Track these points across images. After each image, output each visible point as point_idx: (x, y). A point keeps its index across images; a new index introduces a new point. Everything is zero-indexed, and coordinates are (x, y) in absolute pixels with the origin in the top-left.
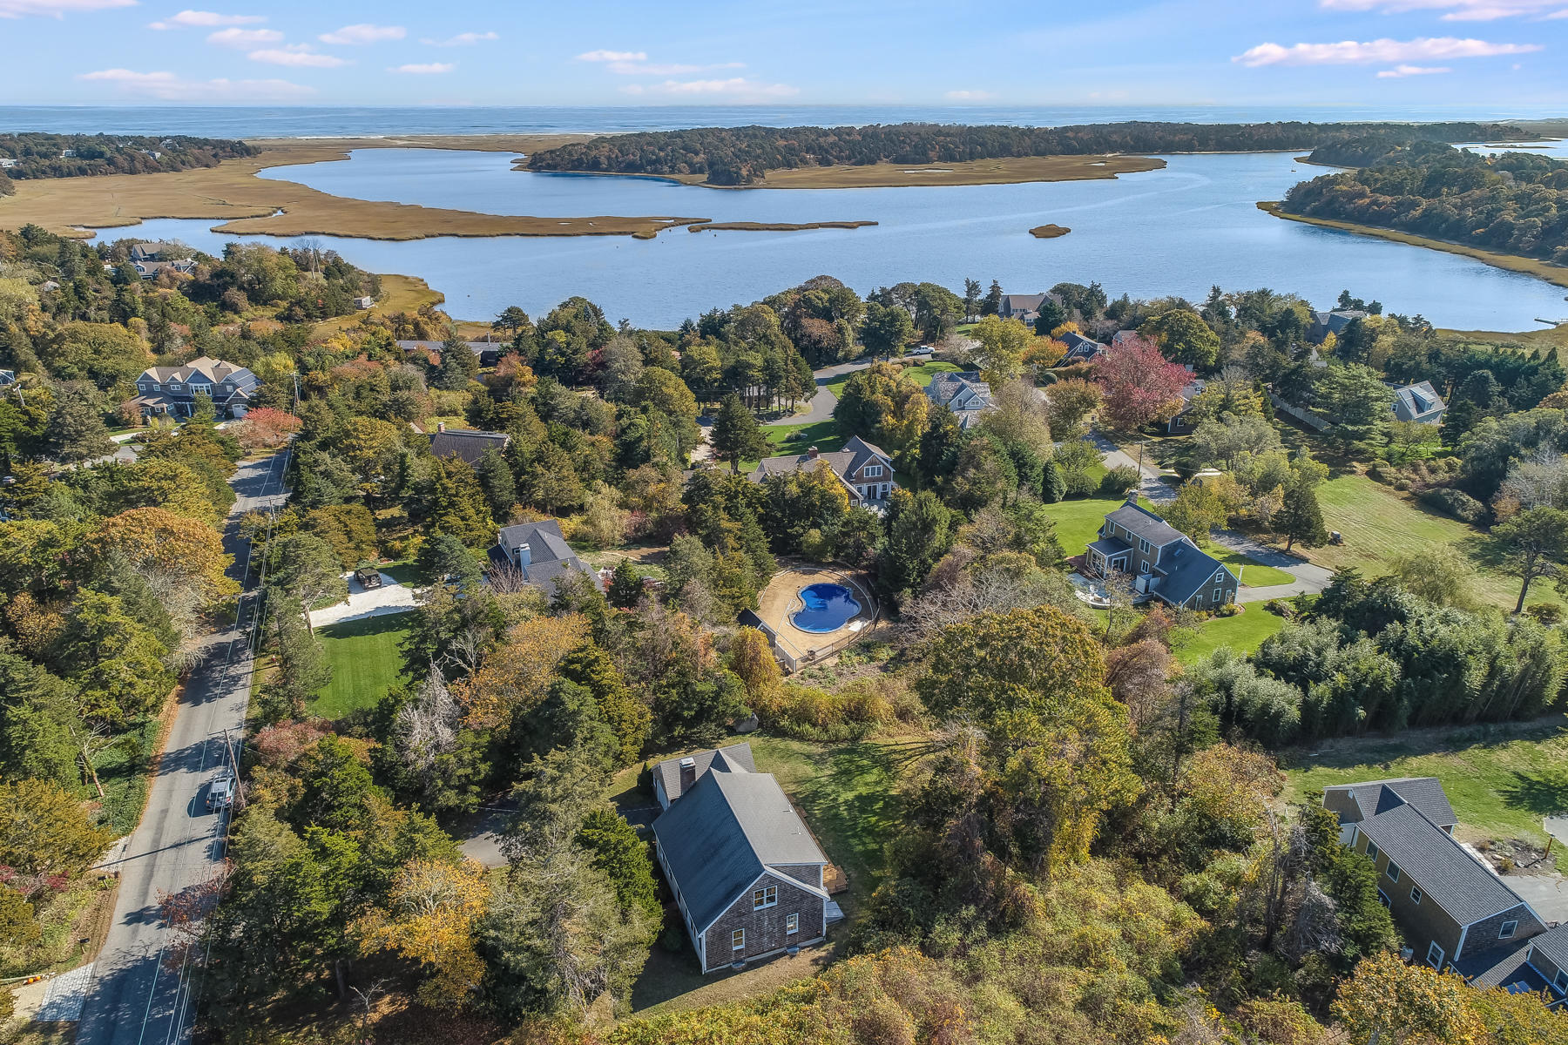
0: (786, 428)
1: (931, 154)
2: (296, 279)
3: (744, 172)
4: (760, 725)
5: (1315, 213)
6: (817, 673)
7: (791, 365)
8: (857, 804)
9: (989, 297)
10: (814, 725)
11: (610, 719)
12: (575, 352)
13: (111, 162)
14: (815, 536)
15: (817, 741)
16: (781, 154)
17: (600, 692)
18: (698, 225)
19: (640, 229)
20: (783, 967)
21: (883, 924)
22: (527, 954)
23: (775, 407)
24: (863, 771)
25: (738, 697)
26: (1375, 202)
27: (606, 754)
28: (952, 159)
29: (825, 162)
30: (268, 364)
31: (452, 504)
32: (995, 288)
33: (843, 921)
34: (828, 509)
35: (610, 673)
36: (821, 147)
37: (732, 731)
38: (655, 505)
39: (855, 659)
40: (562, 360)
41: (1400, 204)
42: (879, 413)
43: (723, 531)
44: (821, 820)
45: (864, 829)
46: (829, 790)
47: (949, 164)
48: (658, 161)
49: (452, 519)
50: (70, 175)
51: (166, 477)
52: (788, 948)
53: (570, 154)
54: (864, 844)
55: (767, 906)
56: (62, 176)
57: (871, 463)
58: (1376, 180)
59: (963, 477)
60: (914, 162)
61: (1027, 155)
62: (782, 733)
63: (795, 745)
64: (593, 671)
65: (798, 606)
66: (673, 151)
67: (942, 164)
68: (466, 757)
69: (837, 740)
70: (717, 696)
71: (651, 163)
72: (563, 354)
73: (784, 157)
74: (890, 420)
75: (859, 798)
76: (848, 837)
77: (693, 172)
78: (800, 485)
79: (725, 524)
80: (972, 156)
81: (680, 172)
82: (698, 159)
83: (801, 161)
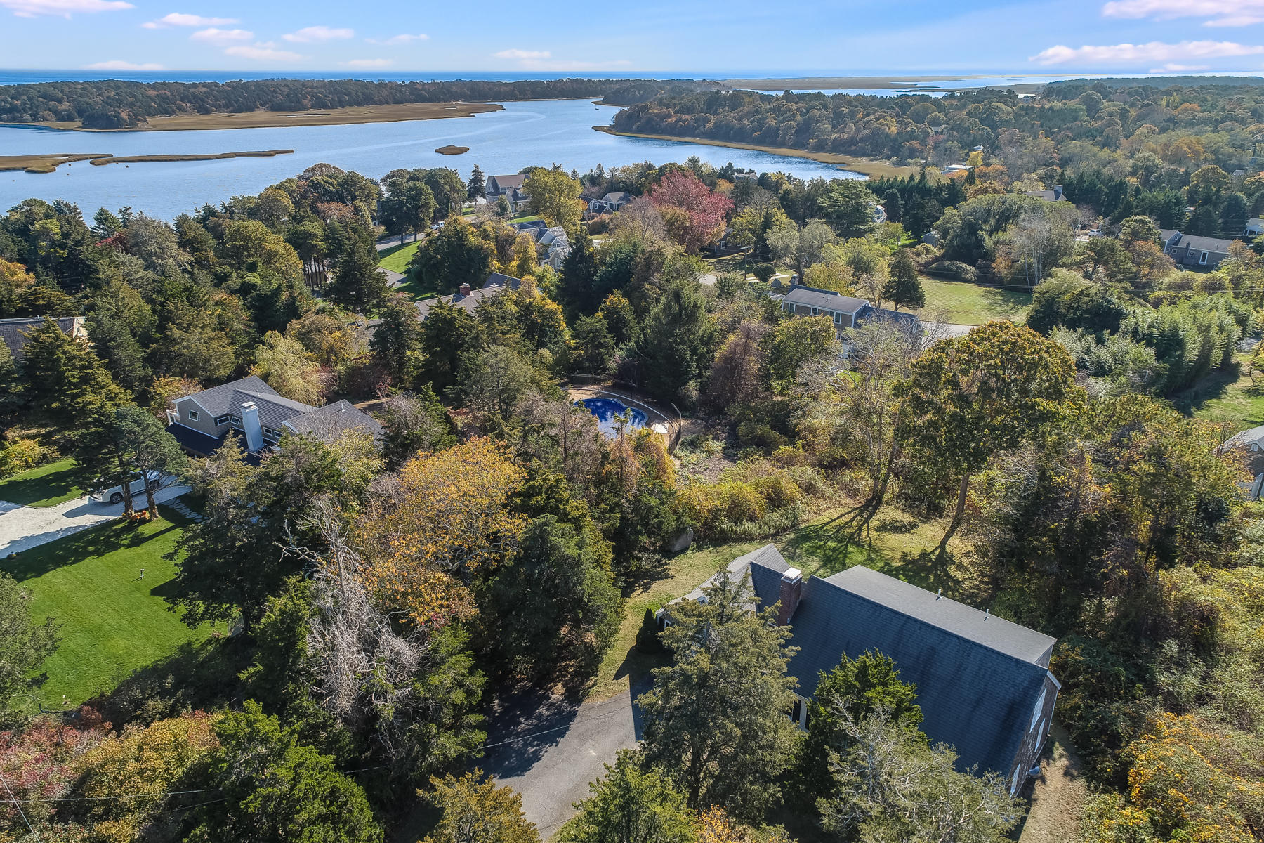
1: (305, 102)
3: (124, 115)
4: (696, 536)
5: (639, 131)
9: (472, 181)
10: (752, 521)
14: (547, 355)
16: (155, 103)
18: (100, 160)
20: (1049, 798)
26: (680, 120)
28: (325, 107)
29: (203, 110)
32: (476, 173)
34: (548, 326)
36: (195, 96)
37: (671, 555)
38: (333, 358)
39: (694, 456)
40: (63, 253)
41: (697, 120)
47: (323, 110)
52: (1032, 769)
58: (675, 105)
60: (290, 109)
61: (388, 103)
62: (726, 539)
64: (559, 501)
67: (317, 110)
69: (781, 530)
73: (160, 105)
74: (496, 264)
77: (62, 119)
80: (341, 104)
81: (45, 119)
82: (61, 107)
83: (178, 108)
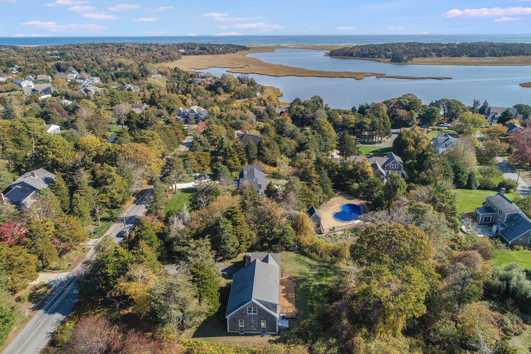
0: (374, 147)
1: (486, 54)
2: (238, 86)
3: (405, 58)
4: (298, 249)
6: (333, 236)
7: (382, 125)
8: (318, 287)
9: (482, 107)
10: (317, 254)
11: (237, 234)
12: (306, 113)
13: (208, 51)
14: (356, 186)
15: (317, 260)
17: (235, 224)
18: (379, 76)
19: (357, 76)
20: (257, 339)
21: (299, 335)
22: (159, 305)
23: (374, 140)
24: (328, 275)
25: (291, 237)
27: (233, 246)
28: (495, 55)
29: (439, 56)
30: (212, 109)
31: (231, 156)
32: (486, 104)
33: (288, 329)
34: (363, 176)
35: (241, 218)
36: (439, 50)
37: (287, 249)
38: (304, 166)
39: (350, 234)
40: (301, 116)
42: (408, 145)
43: (312, 177)
44: (301, 290)
45: (315, 297)
46: (310, 279)
47: (494, 57)
48: (374, 54)
49: (230, 161)
50: (197, 54)
51: (150, 136)
52: (262, 333)
53: (344, 51)
54: (312, 303)
55: (252, 314)
56: (195, 55)
57: (394, 163)
59: (425, 172)
60: (478, 56)
62: (304, 254)
63: (308, 260)
64: (234, 216)
65: (339, 210)
66: (380, 50)
67: (490, 57)
68: (185, 236)
69: (324, 261)
70: (282, 235)
71: (371, 54)
72: (302, 114)
73: (423, 53)
74: (412, 148)
75: (321, 285)
76: (307, 298)
77: (386, 58)
78: (354, 166)
79: (313, 175)
80: (505, 55)
81: (381, 58)
82: (389, 53)
83: (429, 55)
